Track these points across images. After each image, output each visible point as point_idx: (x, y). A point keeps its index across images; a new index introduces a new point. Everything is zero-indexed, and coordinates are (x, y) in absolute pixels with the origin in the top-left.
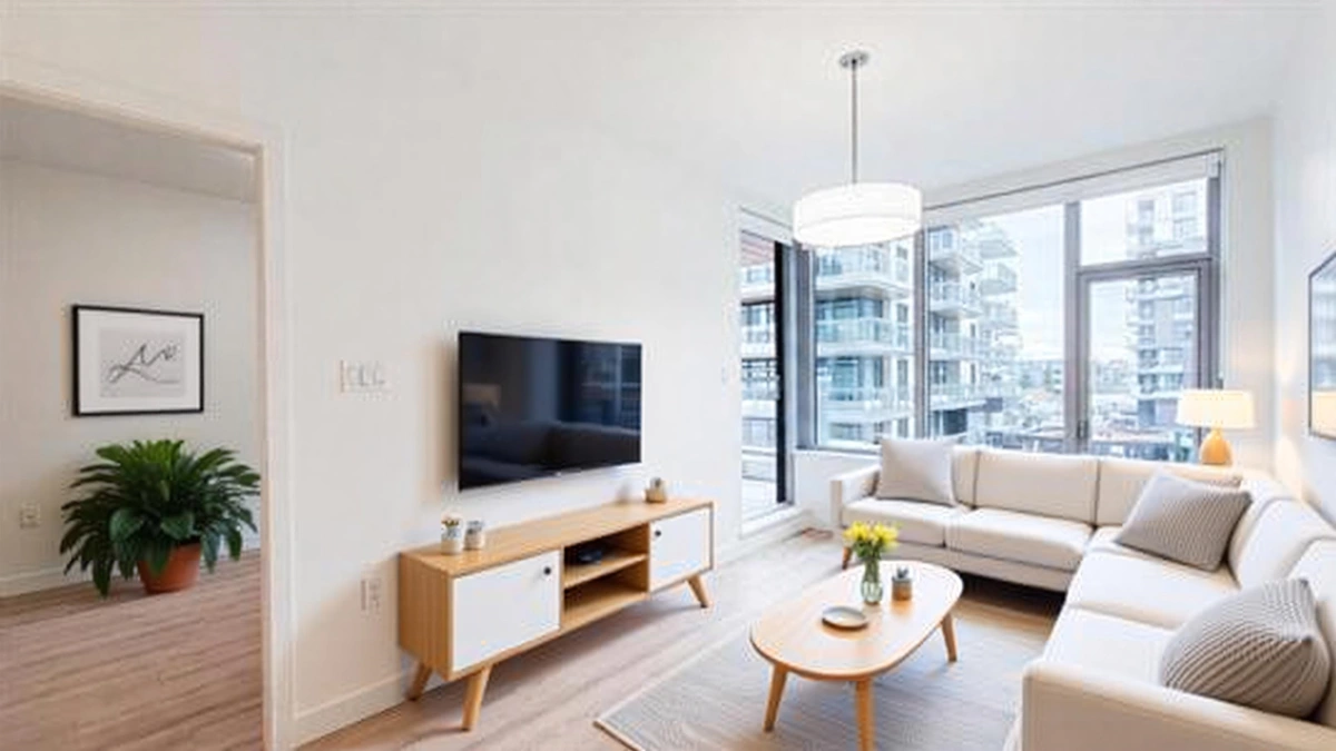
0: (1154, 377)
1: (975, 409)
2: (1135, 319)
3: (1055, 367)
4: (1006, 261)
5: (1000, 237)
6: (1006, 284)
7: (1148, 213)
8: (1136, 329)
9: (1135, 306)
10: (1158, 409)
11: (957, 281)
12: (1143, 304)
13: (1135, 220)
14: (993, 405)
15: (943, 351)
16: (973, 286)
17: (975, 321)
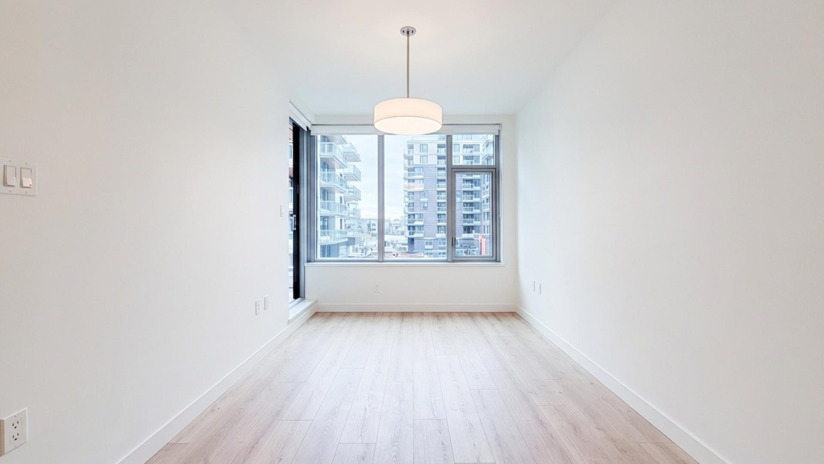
0: (414, 227)
1: (342, 244)
2: (407, 199)
3: (373, 222)
4: (355, 163)
5: (352, 150)
6: (356, 177)
7: (411, 150)
8: (407, 204)
9: (406, 194)
10: (415, 241)
11: (335, 171)
12: (409, 193)
13: (406, 152)
14: (351, 241)
15: (328, 211)
16: (341, 175)
17: (342, 195)
